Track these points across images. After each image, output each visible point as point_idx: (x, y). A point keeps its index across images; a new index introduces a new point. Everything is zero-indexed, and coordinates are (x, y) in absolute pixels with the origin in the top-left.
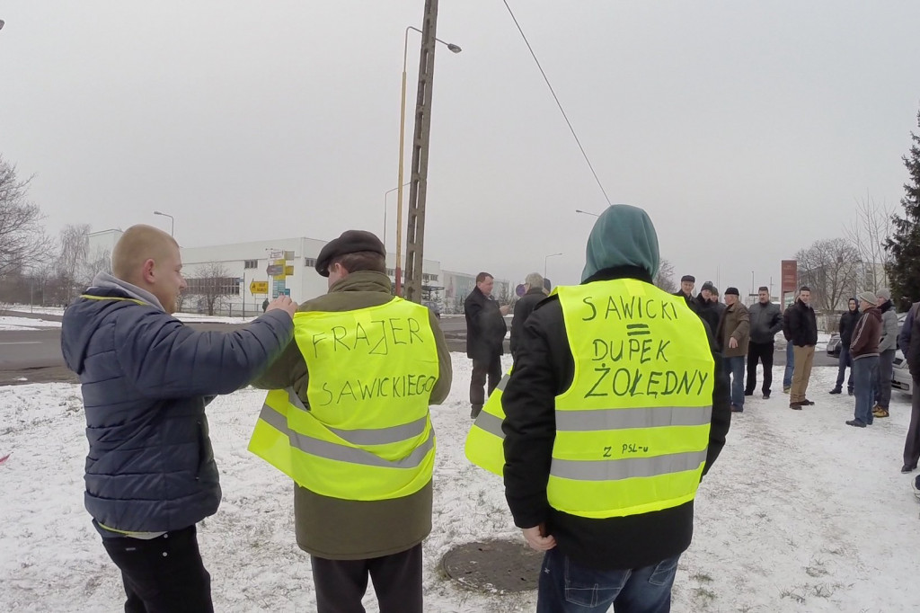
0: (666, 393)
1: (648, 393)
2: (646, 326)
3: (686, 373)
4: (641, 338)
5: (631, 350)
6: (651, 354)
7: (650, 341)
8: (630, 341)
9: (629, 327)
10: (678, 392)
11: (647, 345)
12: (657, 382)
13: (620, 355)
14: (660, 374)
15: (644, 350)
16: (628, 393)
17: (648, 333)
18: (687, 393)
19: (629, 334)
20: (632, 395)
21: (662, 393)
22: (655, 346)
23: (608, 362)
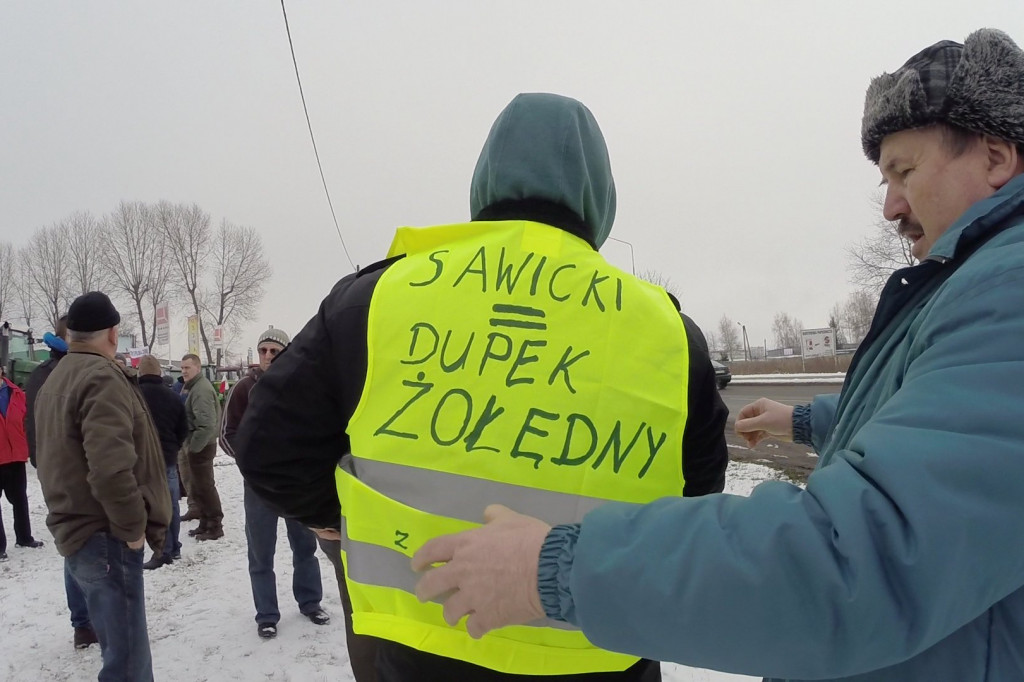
0: (563, 460)
1: (515, 453)
2: (541, 314)
3: (618, 424)
4: (519, 335)
5: (488, 354)
6: (539, 370)
7: (543, 343)
8: (492, 337)
9: (498, 308)
10: (595, 466)
11: (530, 352)
12: (544, 434)
13: (461, 361)
14: (555, 417)
15: (521, 361)
16: (461, 444)
17: (543, 327)
18: (616, 469)
19: (494, 322)
20: (469, 448)
21: (554, 460)
22: (549, 357)
23: (432, 371)
